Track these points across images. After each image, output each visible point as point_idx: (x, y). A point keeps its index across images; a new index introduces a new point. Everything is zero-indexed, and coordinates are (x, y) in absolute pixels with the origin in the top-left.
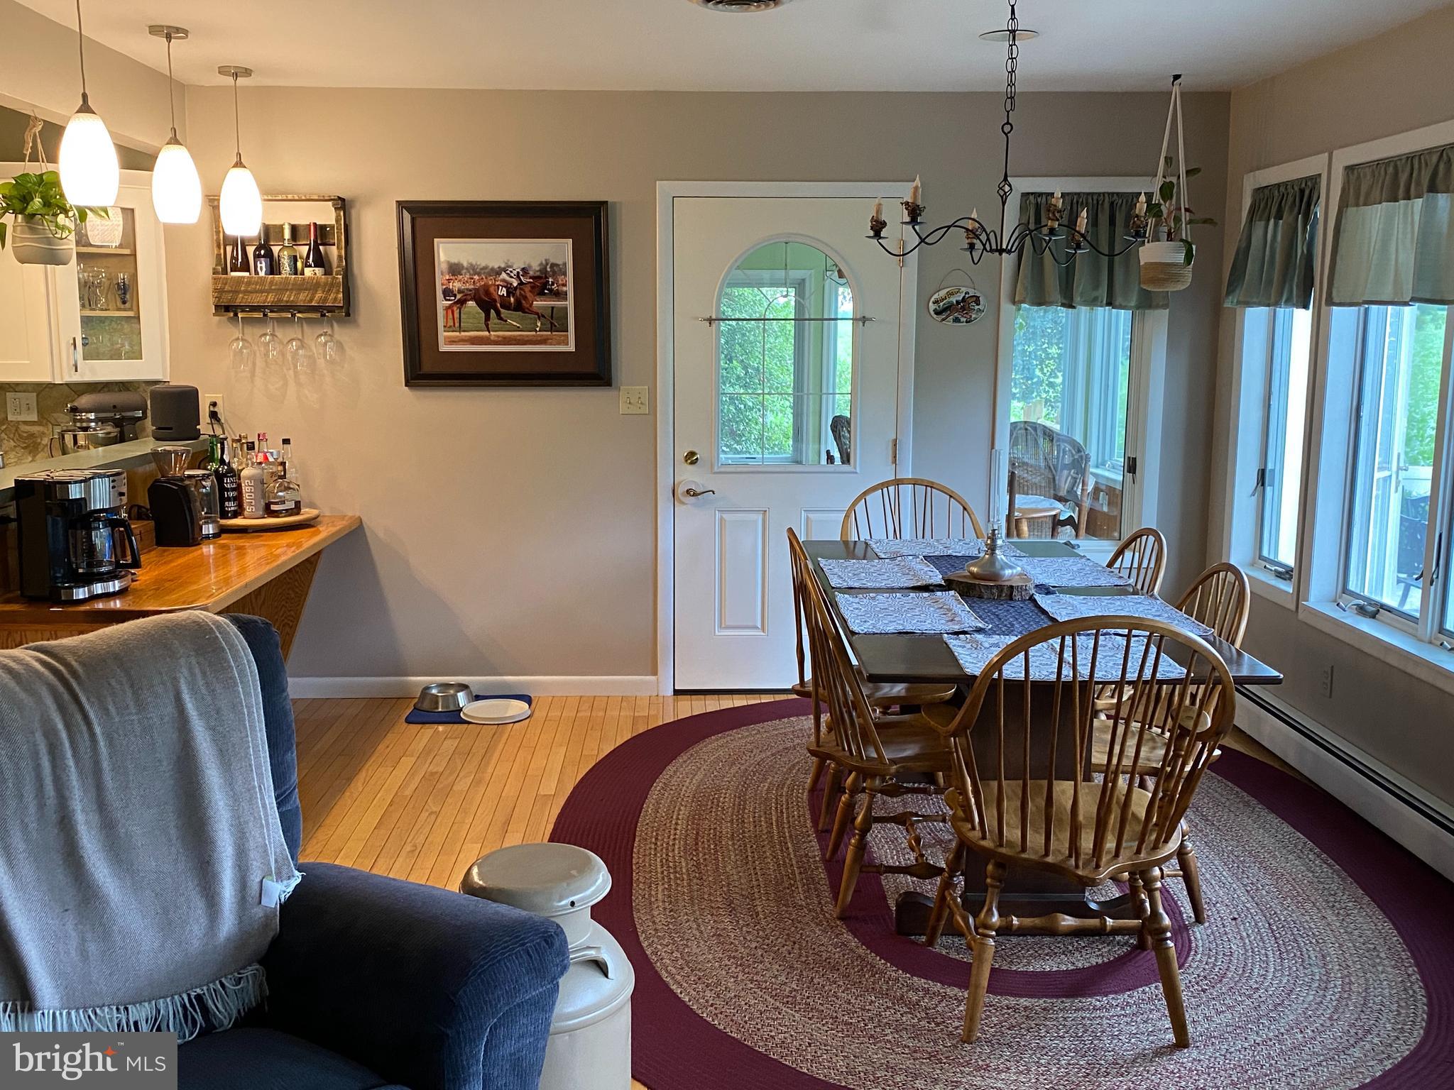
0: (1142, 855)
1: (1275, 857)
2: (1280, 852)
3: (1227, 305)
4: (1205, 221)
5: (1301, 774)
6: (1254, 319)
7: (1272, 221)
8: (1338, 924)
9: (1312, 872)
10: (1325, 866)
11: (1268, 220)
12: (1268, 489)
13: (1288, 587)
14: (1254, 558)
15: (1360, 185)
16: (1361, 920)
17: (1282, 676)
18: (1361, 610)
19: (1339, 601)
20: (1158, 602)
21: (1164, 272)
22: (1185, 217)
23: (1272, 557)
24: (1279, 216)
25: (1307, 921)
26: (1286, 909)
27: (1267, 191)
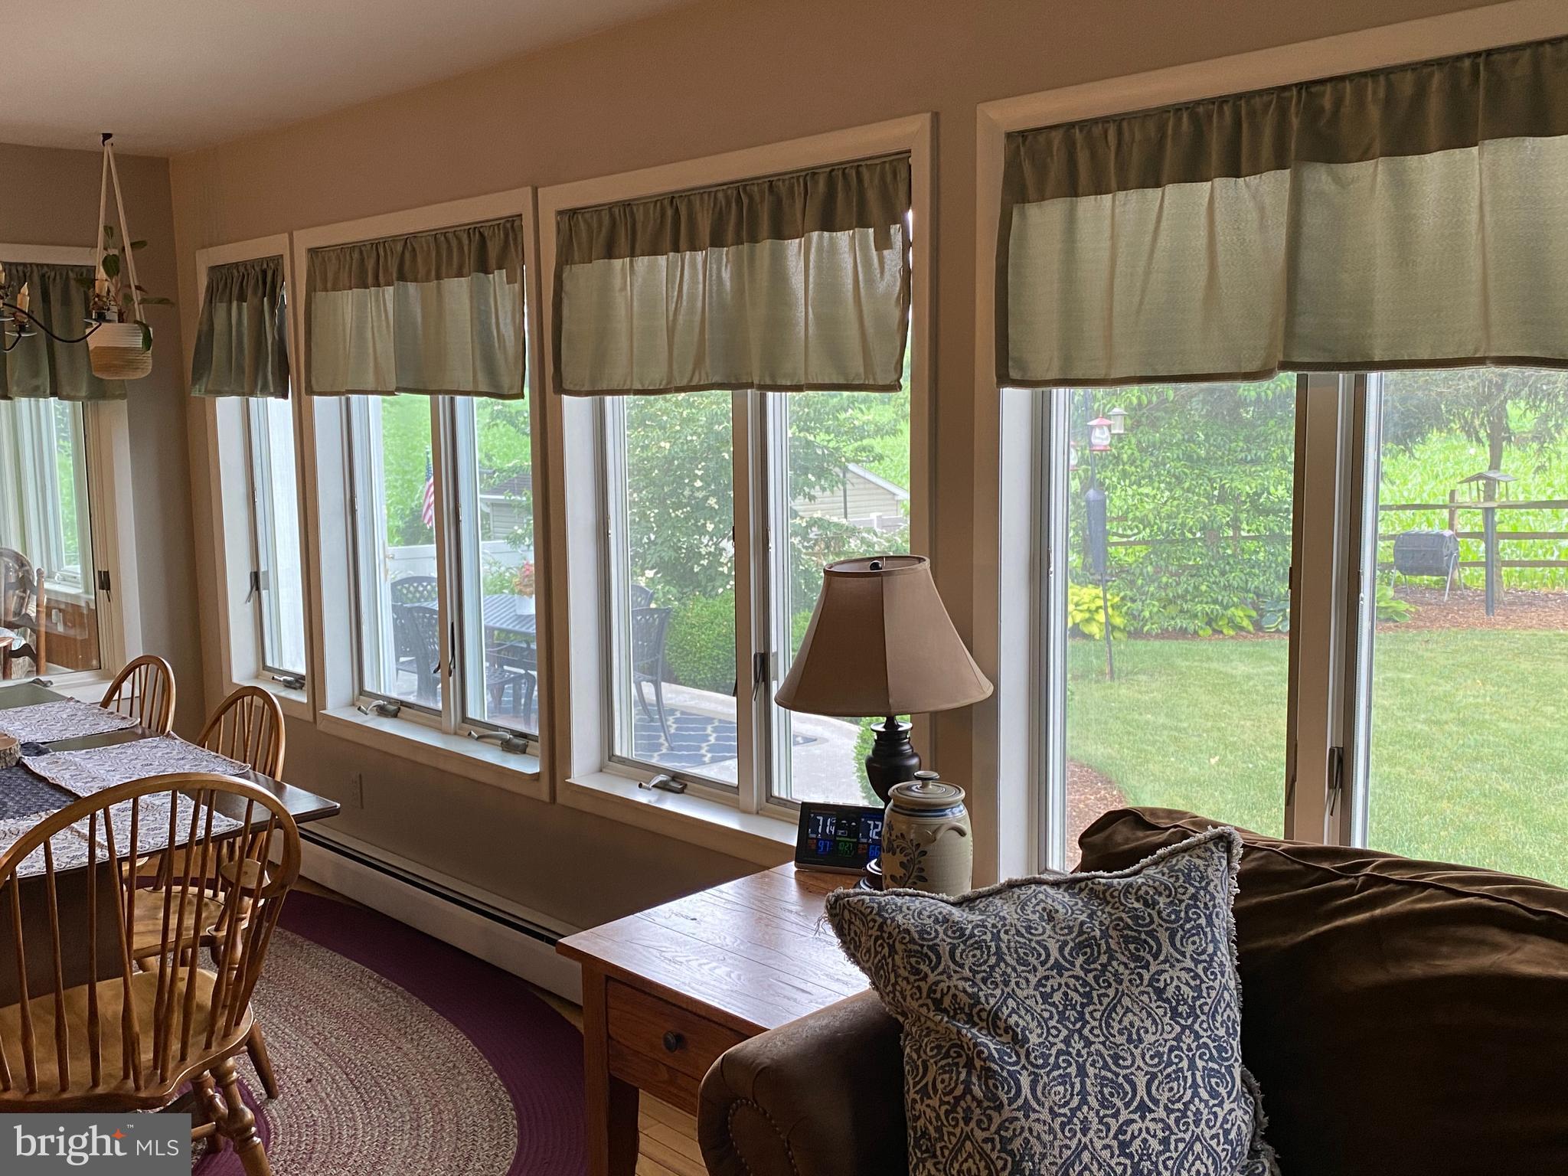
0: (213, 1049)
1: (335, 996)
2: (340, 990)
3: (195, 394)
4: (161, 301)
5: (343, 896)
6: (226, 408)
7: (235, 304)
8: (414, 1051)
9: (377, 1001)
10: (387, 991)
11: (230, 302)
12: (264, 593)
13: (301, 697)
14: (258, 670)
15: (326, 268)
16: (435, 1039)
17: (338, 805)
18: (382, 711)
19: (358, 704)
20: (177, 742)
21: (119, 358)
22: (136, 296)
23: (276, 666)
24: (242, 298)
25: (383, 1058)
26: (360, 1052)
27: (224, 271)
